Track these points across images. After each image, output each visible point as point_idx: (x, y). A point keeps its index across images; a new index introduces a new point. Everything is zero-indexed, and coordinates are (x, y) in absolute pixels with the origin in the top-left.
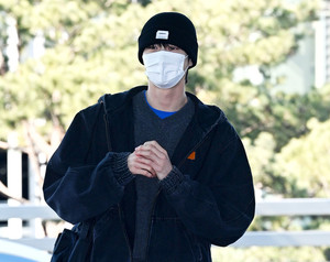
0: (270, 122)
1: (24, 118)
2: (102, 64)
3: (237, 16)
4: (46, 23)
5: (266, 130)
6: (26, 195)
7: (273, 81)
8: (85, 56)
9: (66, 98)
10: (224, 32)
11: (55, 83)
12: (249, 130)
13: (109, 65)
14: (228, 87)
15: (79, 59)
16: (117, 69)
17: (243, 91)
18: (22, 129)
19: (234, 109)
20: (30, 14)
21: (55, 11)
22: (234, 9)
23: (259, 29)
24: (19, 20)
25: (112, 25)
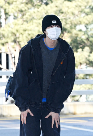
0: (89, 43)
1: (7, 42)
2: (33, 24)
3: (77, 8)
4: (14, 11)
5: (87, 46)
6: (8, 68)
7: (89, 30)
8: (27, 22)
9: (21, 36)
10: (73, 14)
11: (17, 31)
12: (81, 46)
13: (35, 25)
14: (74, 32)
15: (25, 23)
16: (37, 26)
17: (79, 33)
18: (6, 46)
19: (76, 39)
20: (9, 8)
21: (17, 7)
22: (76, 6)
23: (84, 13)
24: (5, 10)
25: (36, 12)
